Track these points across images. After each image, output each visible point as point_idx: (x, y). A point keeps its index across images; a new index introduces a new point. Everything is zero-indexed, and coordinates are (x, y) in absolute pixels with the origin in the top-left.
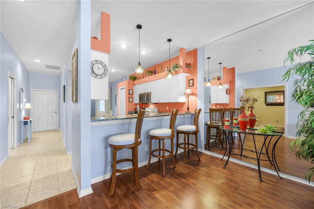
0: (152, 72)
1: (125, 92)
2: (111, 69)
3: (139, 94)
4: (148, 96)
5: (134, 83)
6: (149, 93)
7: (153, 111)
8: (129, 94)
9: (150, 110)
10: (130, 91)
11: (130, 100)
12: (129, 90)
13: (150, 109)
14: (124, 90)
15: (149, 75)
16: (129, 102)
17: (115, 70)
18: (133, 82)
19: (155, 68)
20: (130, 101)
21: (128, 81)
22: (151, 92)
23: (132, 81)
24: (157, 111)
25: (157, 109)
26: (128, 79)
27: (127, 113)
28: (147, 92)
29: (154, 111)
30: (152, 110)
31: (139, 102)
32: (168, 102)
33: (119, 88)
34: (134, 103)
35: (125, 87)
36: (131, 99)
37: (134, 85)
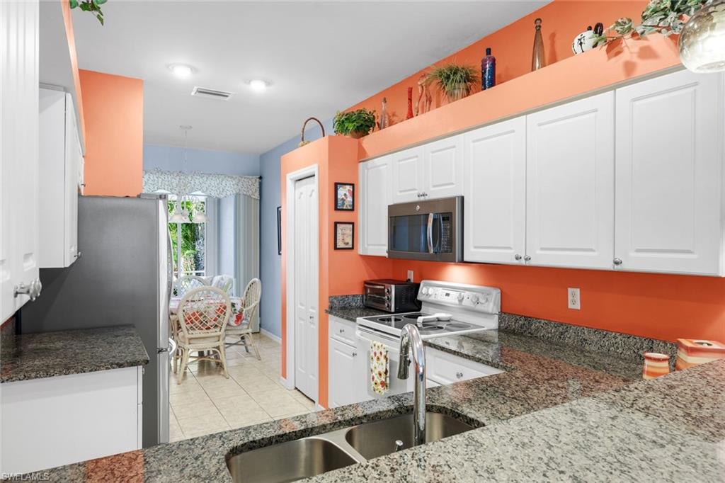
0: (468, 79)
1: (315, 195)
2: (248, 81)
3: (391, 208)
4: (448, 217)
5: (360, 147)
6: (452, 200)
7: (466, 303)
8: (336, 209)
9: (453, 299)
10: (342, 192)
11: (339, 237)
12: (336, 184)
13: (454, 294)
14: (312, 185)
15: (452, 96)
16: (336, 248)
17: (268, 83)
18: (357, 140)
19: (489, 51)
20: (340, 245)
21: (330, 137)
22: (463, 198)
23: (348, 136)
24: (496, 310)
25: (496, 294)
26: (330, 131)
27: (327, 305)
28: (436, 193)
29: (479, 307)
30: (461, 301)
31: (386, 248)
32: (607, 265)
33: (290, 177)
34: (361, 252)
35: (313, 169)
36: (344, 232)
37: (362, 156)
